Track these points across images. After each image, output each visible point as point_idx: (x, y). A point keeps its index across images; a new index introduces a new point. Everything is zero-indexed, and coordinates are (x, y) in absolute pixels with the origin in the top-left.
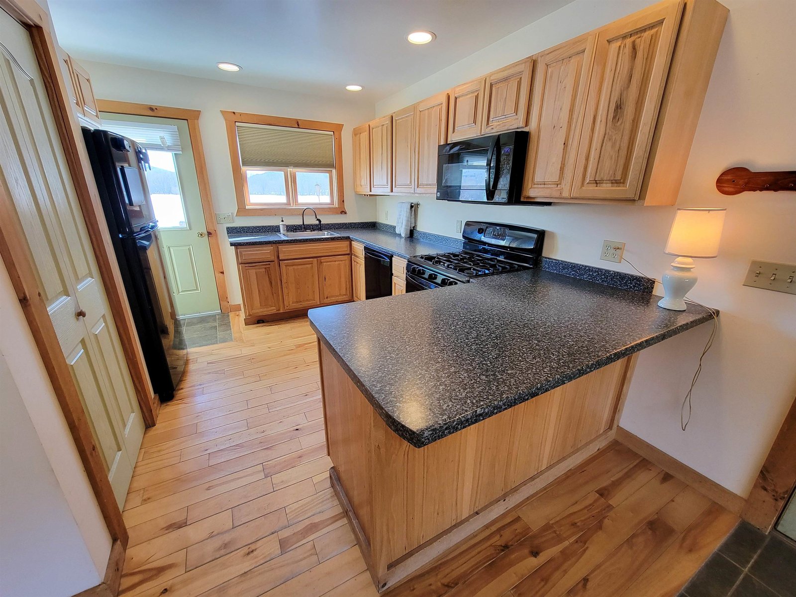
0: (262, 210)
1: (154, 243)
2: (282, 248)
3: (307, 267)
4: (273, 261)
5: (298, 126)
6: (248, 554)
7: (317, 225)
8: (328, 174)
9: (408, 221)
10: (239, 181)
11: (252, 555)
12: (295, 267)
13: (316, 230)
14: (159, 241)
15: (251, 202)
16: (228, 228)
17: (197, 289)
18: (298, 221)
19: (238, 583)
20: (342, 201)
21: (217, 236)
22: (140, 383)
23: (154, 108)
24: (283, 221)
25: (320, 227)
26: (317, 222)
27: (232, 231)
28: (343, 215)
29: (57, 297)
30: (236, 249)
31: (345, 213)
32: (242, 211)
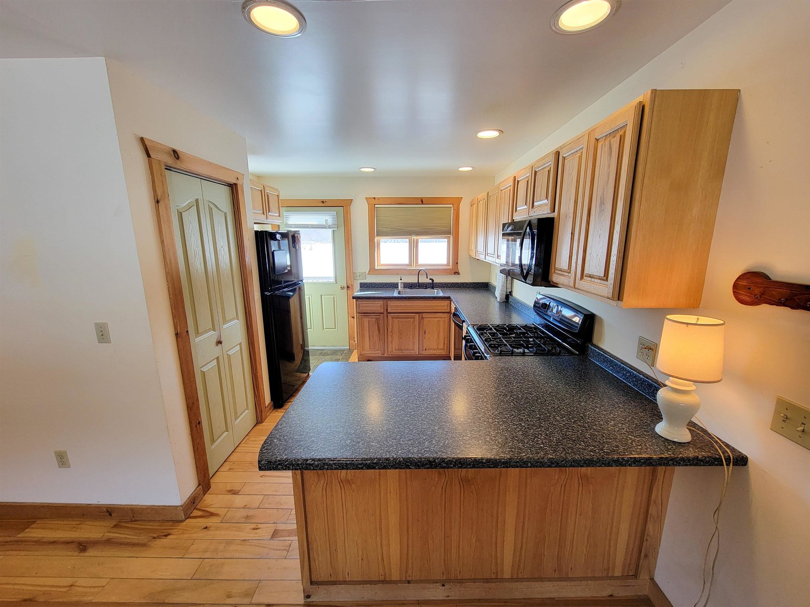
0: (387, 270)
1: (296, 295)
2: (391, 303)
3: (410, 321)
4: (383, 313)
5: (422, 202)
6: (254, 529)
7: (430, 284)
8: (446, 240)
9: (503, 286)
10: (373, 247)
11: (255, 531)
12: (400, 320)
13: (429, 287)
14: (302, 292)
15: (381, 263)
16: (361, 284)
17: (335, 328)
18: (413, 280)
19: (238, 544)
20: (456, 263)
21: (353, 289)
22: (257, 391)
23: (324, 201)
24: (401, 279)
25: (433, 285)
26: (431, 281)
27: (363, 286)
28: (456, 276)
29: (206, 332)
30: (357, 301)
31: (459, 274)
32: (373, 270)
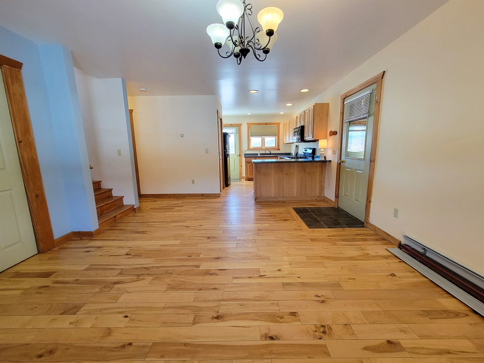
0: (254, 149)
5: (266, 124)
8: (275, 138)
9: (295, 151)
10: (249, 141)
13: (269, 155)
15: (252, 146)
17: (235, 171)
18: (263, 152)
20: (279, 146)
21: (241, 155)
23: (232, 124)
24: (259, 152)
26: (270, 153)
27: (245, 154)
28: (279, 151)
30: (245, 158)
31: (280, 150)
32: (249, 149)
